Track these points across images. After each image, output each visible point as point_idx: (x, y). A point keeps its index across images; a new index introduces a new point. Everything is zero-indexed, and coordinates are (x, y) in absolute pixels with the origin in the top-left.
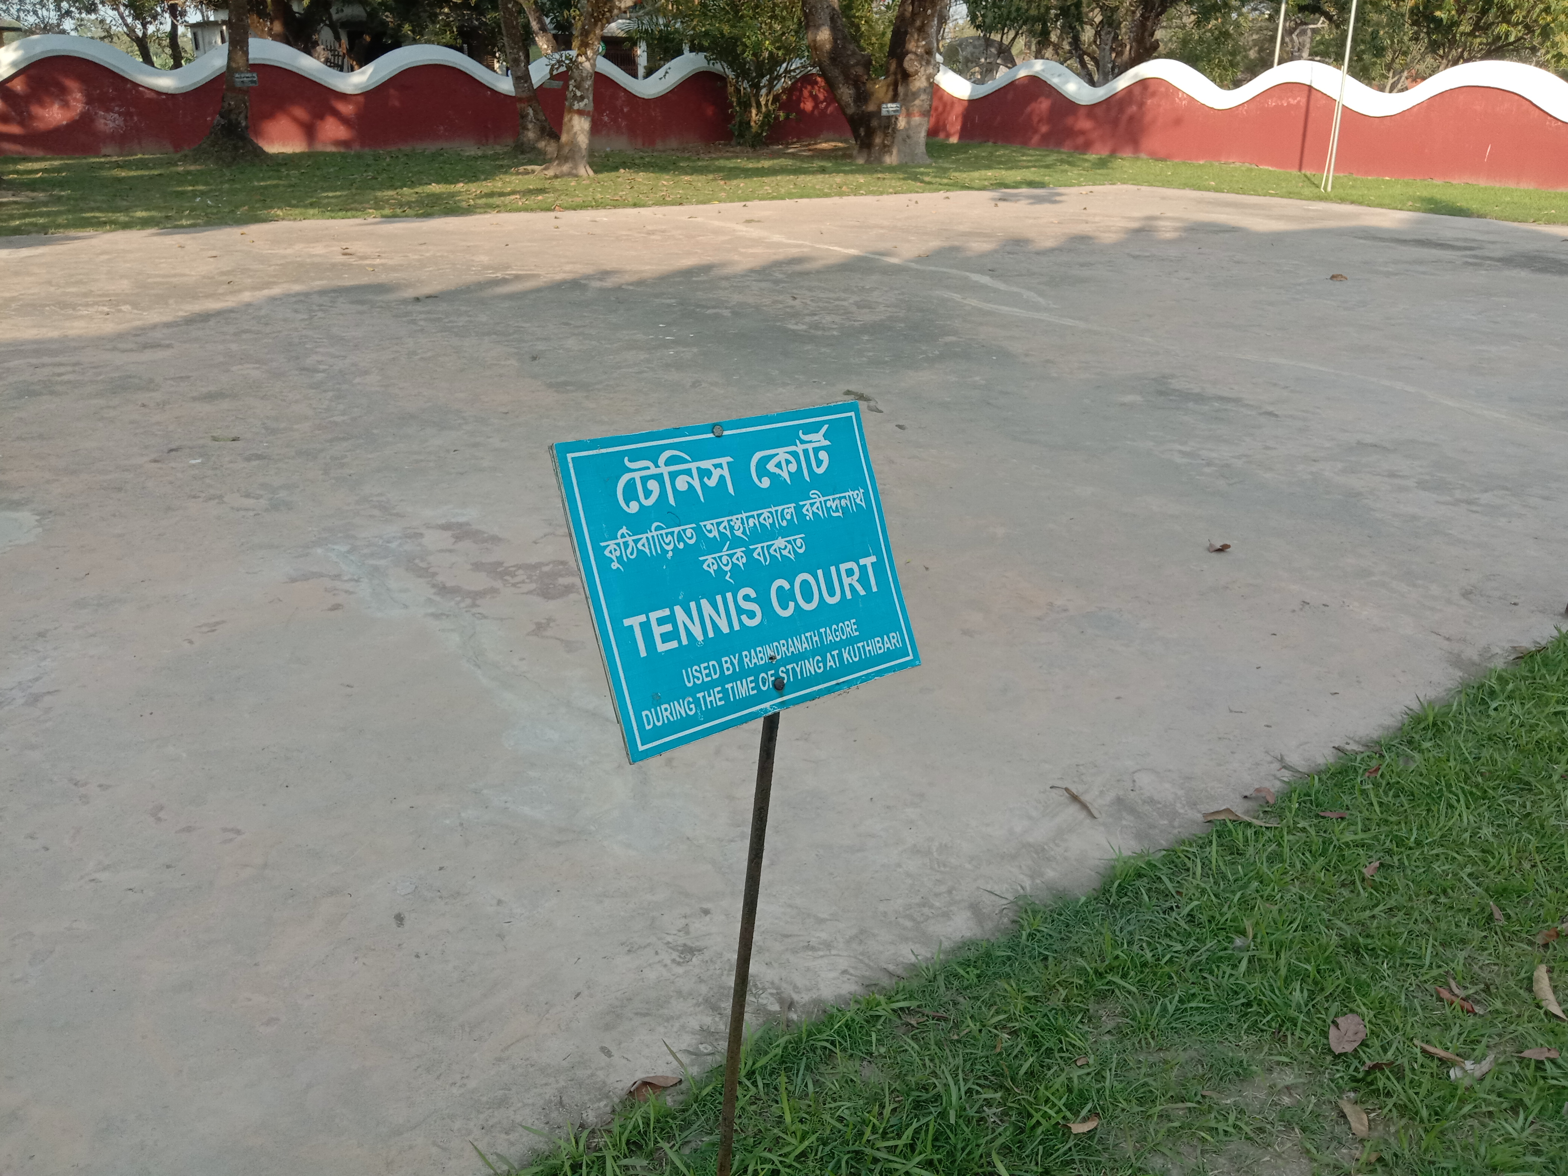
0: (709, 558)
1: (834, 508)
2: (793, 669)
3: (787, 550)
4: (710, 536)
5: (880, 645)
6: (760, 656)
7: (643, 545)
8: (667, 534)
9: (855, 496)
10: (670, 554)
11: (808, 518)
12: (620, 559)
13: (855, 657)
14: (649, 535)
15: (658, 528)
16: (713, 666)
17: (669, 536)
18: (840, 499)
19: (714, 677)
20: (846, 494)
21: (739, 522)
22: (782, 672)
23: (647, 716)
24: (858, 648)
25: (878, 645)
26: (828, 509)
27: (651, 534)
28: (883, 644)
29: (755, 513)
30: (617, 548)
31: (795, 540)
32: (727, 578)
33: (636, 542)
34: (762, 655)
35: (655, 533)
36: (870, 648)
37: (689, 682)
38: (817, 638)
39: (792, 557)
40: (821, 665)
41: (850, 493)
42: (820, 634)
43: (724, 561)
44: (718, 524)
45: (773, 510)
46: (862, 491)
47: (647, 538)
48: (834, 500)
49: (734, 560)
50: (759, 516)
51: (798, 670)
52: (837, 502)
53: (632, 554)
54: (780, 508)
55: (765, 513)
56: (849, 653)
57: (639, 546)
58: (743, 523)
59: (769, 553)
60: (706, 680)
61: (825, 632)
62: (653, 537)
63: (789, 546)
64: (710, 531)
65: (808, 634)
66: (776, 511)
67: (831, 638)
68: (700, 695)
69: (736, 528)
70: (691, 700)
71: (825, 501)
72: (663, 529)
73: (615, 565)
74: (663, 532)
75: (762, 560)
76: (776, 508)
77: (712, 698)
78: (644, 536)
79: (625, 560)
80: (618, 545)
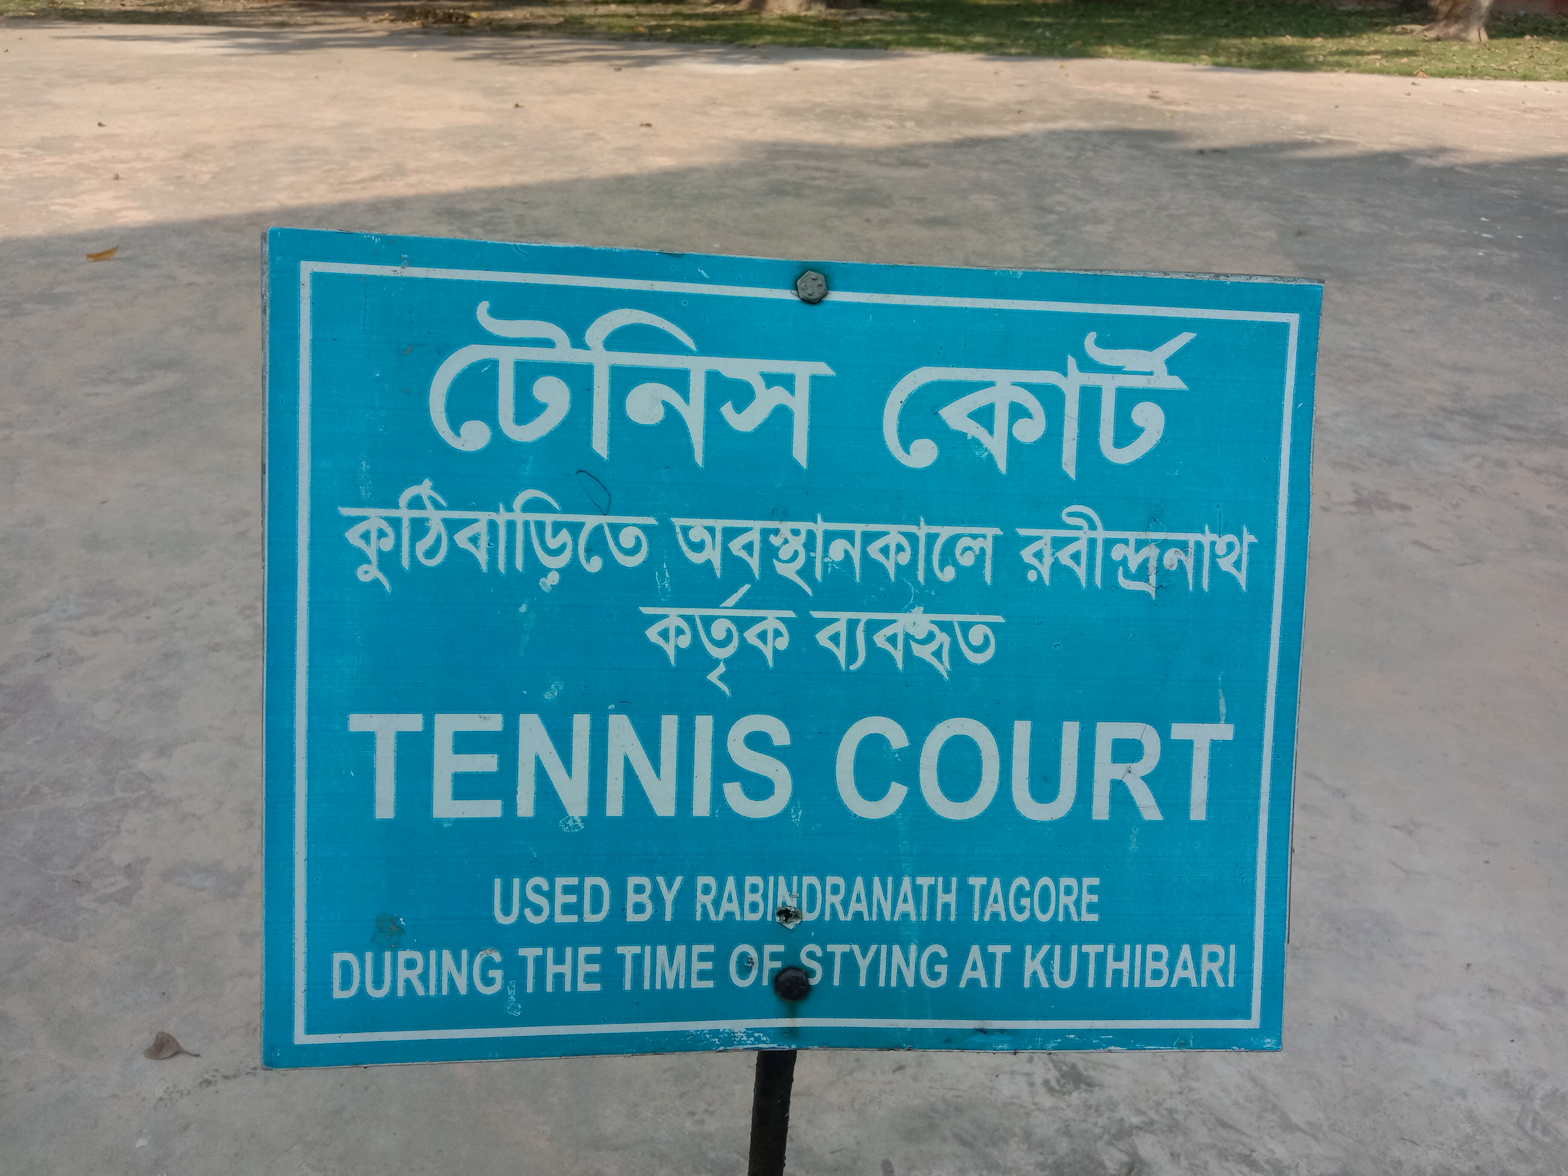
0: (674, 617)
1: (1133, 567)
2: (848, 958)
3: (933, 646)
4: (697, 558)
5: (1162, 965)
6: (749, 898)
7: (474, 540)
8: (557, 527)
9: (1221, 549)
10: (553, 579)
11: (1032, 576)
12: (388, 561)
13: (1065, 975)
14: (502, 518)
15: (531, 506)
16: (596, 891)
17: (565, 536)
18: (1164, 545)
19: (589, 918)
20: (1191, 538)
21: (797, 543)
22: (811, 955)
23: (346, 967)
24: (1083, 958)
25: (1151, 965)
26: (1110, 567)
27: (509, 516)
28: (1171, 965)
29: (859, 528)
30: (389, 530)
31: (966, 627)
32: (713, 677)
33: (453, 526)
34: (757, 897)
35: (519, 517)
36: (1124, 965)
37: (507, 911)
38: (951, 898)
39: (943, 668)
40: (942, 969)
41: (1207, 538)
42: (965, 892)
43: (719, 630)
44: (730, 534)
45: (922, 531)
46: (1249, 538)
47: (493, 526)
48: (1140, 545)
49: (751, 636)
50: (869, 538)
51: (863, 964)
52: (1151, 552)
53: (431, 553)
54: (945, 532)
55: (894, 534)
56: (1047, 963)
57: (462, 538)
58: (810, 544)
59: (870, 642)
60: (560, 918)
61: (985, 891)
62: (511, 525)
63: (943, 638)
64: (698, 547)
65: (925, 882)
66: (931, 539)
67: (1000, 908)
68: (530, 953)
69: (785, 553)
70: (497, 957)
71: (1109, 544)
72: (549, 509)
73: (368, 573)
74: (548, 519)
75: (841, 654)
76: (934, 529)
77: (566, 969)
78: (484, 517)
79: (405, 562)
80: (395, 523)
